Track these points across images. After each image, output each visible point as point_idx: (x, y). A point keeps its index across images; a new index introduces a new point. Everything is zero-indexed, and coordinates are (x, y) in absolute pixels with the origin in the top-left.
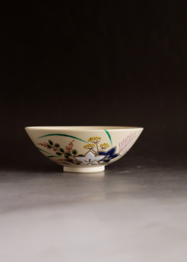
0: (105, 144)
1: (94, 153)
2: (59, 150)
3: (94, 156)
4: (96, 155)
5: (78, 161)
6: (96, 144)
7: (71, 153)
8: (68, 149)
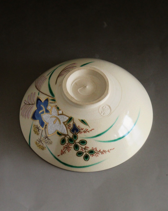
0: (35, 132)
6: (41, 140)
7: (67, 142)
8: (68, 148)
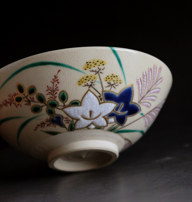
0: (113, 76)
1: (98, 95)
2: (36, 100)
3: (98, 103)
4: (101, 99)
5: (70, 117)
6: (97, 75)
7: (58, 99)
8: (51, 91)
